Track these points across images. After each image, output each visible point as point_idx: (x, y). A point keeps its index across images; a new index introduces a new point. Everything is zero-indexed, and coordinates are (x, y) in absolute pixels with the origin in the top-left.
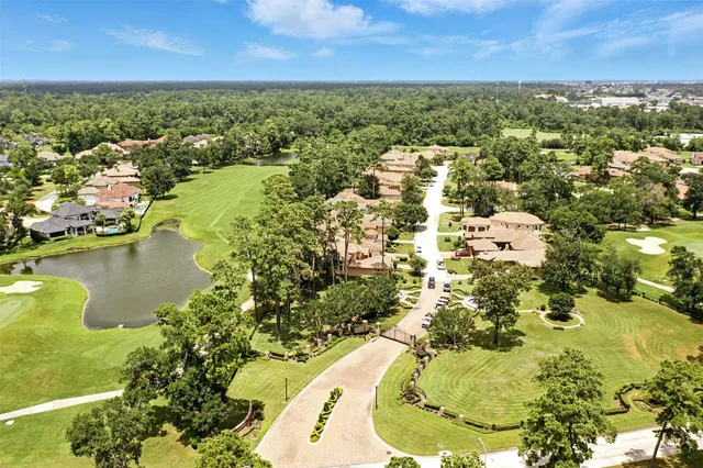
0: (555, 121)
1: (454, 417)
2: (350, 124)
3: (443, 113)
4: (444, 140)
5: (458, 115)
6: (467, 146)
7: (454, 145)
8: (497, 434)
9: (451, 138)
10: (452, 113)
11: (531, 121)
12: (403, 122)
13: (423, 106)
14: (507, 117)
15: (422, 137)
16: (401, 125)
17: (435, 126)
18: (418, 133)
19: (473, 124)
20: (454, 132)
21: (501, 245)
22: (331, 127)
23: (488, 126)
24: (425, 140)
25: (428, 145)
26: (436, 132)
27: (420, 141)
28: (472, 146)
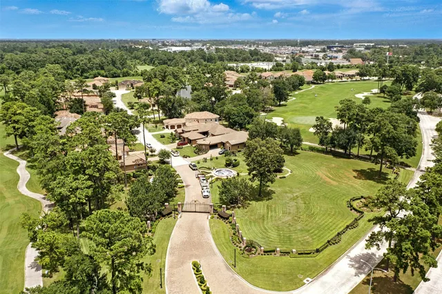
0: (161, 60)
1: (289, 253)
3: (91, 56)
6: (116, 77)
8: (321, 255)
11: (144, 60)
15: (82, 72)
21: (205, 134)
24: (85, 74)
27: (82, 76)
28: (119, 77)
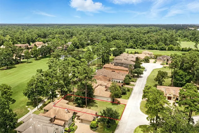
2: (111, 39)
3: (153, 35)
4: (152, 47)
5: (159, 35)
6: (163, 50)
7: (156, 49)
9: (155, 46)
10: (157, 34)
11: (190, 38)
12: (135, 38)
13: (145, 31)
14: (179, 36)
15: (142, 45)
16: (134, 39)
17: (149, 40)
18: (141, 43)
19: (166, 40)
20: (157, 43)
22: (104, 40)
23: (173, 41)
24: (143, 47)
25: (144, 49)
26: (149, 43)
27: (141, 47)
